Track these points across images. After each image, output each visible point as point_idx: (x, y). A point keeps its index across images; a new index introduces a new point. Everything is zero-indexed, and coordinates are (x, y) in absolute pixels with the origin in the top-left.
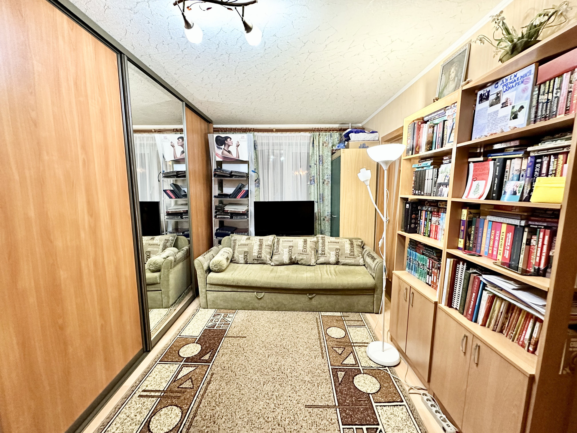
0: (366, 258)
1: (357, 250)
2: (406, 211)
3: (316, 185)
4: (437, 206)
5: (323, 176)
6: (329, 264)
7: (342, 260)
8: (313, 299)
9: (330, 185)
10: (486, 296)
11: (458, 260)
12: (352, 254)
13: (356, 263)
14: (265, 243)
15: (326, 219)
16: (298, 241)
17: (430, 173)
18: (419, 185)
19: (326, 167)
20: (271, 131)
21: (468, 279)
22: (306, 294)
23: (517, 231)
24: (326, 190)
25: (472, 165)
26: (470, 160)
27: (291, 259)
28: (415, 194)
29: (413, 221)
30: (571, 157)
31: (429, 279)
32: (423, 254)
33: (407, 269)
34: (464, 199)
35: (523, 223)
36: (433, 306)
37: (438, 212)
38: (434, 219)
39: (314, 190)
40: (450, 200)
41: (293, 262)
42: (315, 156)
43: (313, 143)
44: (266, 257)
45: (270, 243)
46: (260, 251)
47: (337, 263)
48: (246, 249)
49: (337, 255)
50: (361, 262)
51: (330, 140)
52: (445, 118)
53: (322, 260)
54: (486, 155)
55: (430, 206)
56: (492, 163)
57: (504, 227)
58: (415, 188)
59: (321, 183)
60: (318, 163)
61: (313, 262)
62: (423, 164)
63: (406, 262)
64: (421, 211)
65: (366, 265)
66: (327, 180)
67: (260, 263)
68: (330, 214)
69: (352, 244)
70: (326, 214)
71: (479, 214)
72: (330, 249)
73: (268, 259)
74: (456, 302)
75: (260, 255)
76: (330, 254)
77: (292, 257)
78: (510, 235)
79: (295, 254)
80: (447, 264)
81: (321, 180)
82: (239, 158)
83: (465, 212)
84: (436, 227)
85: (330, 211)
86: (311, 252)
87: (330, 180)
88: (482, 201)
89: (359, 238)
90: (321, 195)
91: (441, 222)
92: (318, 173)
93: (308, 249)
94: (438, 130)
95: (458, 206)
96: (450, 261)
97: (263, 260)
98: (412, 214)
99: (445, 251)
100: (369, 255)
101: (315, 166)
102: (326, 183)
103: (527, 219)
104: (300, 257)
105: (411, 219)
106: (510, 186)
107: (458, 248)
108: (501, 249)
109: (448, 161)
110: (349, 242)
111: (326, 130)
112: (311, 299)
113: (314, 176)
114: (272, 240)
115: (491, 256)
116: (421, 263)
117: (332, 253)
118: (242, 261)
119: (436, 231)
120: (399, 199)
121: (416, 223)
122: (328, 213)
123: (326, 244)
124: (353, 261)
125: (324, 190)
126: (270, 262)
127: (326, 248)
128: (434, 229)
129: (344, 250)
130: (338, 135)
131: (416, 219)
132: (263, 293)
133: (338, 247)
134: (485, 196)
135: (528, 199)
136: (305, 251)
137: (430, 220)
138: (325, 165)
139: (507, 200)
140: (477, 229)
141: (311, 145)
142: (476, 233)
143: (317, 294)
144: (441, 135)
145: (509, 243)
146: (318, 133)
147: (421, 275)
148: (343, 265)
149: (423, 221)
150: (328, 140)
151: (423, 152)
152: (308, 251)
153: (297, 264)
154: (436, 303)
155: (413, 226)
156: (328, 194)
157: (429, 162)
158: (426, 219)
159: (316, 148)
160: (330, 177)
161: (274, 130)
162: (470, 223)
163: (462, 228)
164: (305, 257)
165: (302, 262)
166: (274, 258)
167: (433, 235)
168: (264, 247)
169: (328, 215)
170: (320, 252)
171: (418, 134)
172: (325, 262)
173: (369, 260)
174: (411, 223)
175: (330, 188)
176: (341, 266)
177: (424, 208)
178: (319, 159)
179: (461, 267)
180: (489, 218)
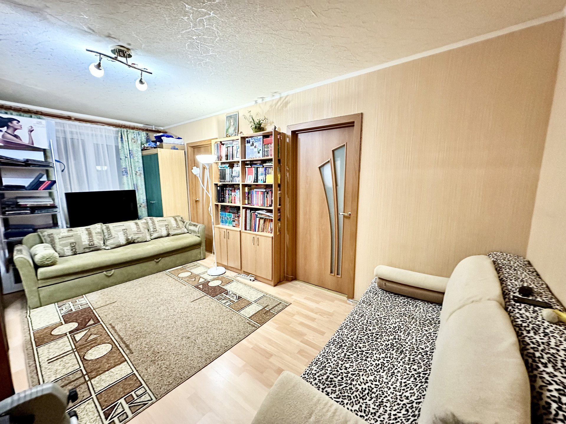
0: (188, 227)
1: (180, 224)
2: (218, 191)
3: (129, 176)
4: (234, 187)
5: (135, 169)
6: (162, 237)
7: (172, 232)
8: (160, 262)
9: (143, 176)
10: (258, 219)
11: (246, 209)
12: (178, 227)
13: (183, 232)
14: (93, 232)
15: (142, 206)
16: (130, 224)
17: (228, 171)
18: (223, 176)
19: (137, 160)
20: (69, 118)
21: (251, 216)
22: (154, 260)
23: (263, 193)
24: (139, 181)
25: (247, 168)
26: (246, 166)
27: (127, 239)
28: (221, 182)
29: (222, 196)
30: (273, 168)
31: (234, 224)
32: (229, 212)
33: (221, 223)
34: (246, 183)
35: (265, 190)
36: (239, 232)
37: (234, 190)
38: (233, 194)
39: (128, 181)
40: (241, 183)
41: (129, 242)
42: (126, 150)
43: (122, 138)
44: (100, 243)
45: (100, 230)
46: (91, 239)
47: (168, 235)
48: (72, 240)
49: (167, 229)
50: (186, 231)
51: (138, 138)
52: (233, 145)
53: (155, 235)
54: (251, 165)
55: (230, 187)
56: (254, 168)
57: (260, 192)
58: (221, 178)
59: (134, 175)
60: (129, 156)
61: (148, 238)
62: (224, 166)
63: (220, 220)
64: (226, 190)
65: (190, 232)
66: (139, 172)
67: (92, 251)
68: (146, 201)
69: (176, 220)
70: (142, 201)
71: (251, 189)
72: (160, 226)
73: (102, 245)
74: (248, 228)
75: (92, 243)
76: (161, 229)
77: (129, 238)
78: (262, 195)
79: (130, 235)
80: (242, 212)
81: (133, 172)
82: (33, 144)
83: (246, 188)
84: (235, 197)
85: (145, 198)
86: (145, 231)
87: (142, 172)
88: (253, 183)
89: (179, 215)
90: (135, 185)
91: (236, 195)
92: (130, 166)
93: (142, 229)
94: (230, 149)
95: (244, 186)
96: (244, 210)
97: (96, 247)
98: (221, 192)
99: (241, 206)
100: (190, 225)
101: (127, 159)
102: (138, 174)
103: (266, 189)
104: (137, 236)
105: (221, 195)
106: (260, 177)
107: (246, 204)
108: (260, 200)
109: (236, 166)
110: (174, 219)
111: (133, 128)
112: (157, 262)
113: (126, 168)
114: (100, 228)
115: (257, 204)
116: (229, 217)
117: (162, 228)
118: (70, 253)
119: (235, 199)
120: (214, 185)
121: (224, 197)
122: (143, 200)
123: (156, 223)
124: (180, 231)
125: (137, 180)
126: (104, 247)
127: (157, 226)
128: (233, 198)
129: (171, 224)
130: (145, 135)
131: (224, 195)
132: (113, 270)
133: (166, 223)
134: (253, 181)
135: (265, 182)
136: (139, 231)
137: (231, 194)
138: (136, 158)
139: (260, 182)
140: (251, 195)
141: (119, 139)
142: (251, 197)
143: (162, 257)
144: (232, 153)
145: (262, 198)
146: (125, 130)
147: (230, 223)
148: (173, 235)
149: (227, 196)
150: (136, 137)
151: (224, 160)
152: (142, 230)
153: (134, 243)
154: (240, 231)
155: (222, 199)
156: (141, 184)
157: (227, 165)
158: (229, 194)
159: (126, 144)
160: (142, 169)
161: (73, 118)
162: (249, 193)
163: (246, 195)
164: (141, 236)
165: (139, 240)
166: (108, 243)
167: (233, 202)
168: (94, 234)
169: (143, 202)
170: (152, 230)
171: (220, 150)
172: (158, 236)
173: (192, 228)
174: (221, 197)
175: (143, 179)
176: (172, 237)
177: (227, 189)
178: (130, 153)
179: (248, 211)
180: (255, 190)
